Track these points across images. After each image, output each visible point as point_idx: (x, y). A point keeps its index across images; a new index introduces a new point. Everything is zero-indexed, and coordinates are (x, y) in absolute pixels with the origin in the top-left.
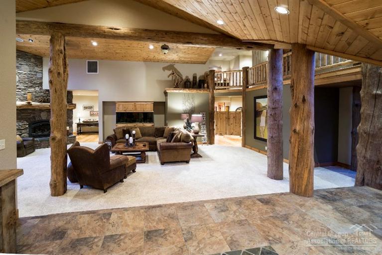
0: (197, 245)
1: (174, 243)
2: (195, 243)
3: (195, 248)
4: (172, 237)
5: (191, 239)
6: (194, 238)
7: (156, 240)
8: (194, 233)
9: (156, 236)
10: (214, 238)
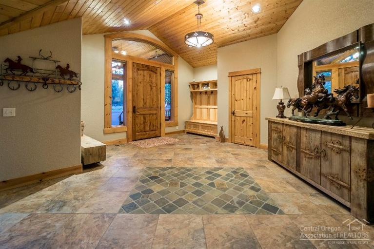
0: (191, 223)
1: (217, 228)
2: (193, 225)
3: (194, 221)
4: (220, 236)
5: (196, 231)
6: (192, 231)
7: (240, 235)
8: (190, 237)
9: (242, 240)
10: (167, 228)
